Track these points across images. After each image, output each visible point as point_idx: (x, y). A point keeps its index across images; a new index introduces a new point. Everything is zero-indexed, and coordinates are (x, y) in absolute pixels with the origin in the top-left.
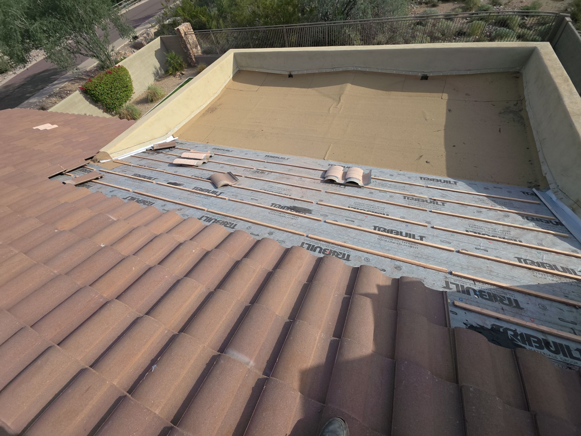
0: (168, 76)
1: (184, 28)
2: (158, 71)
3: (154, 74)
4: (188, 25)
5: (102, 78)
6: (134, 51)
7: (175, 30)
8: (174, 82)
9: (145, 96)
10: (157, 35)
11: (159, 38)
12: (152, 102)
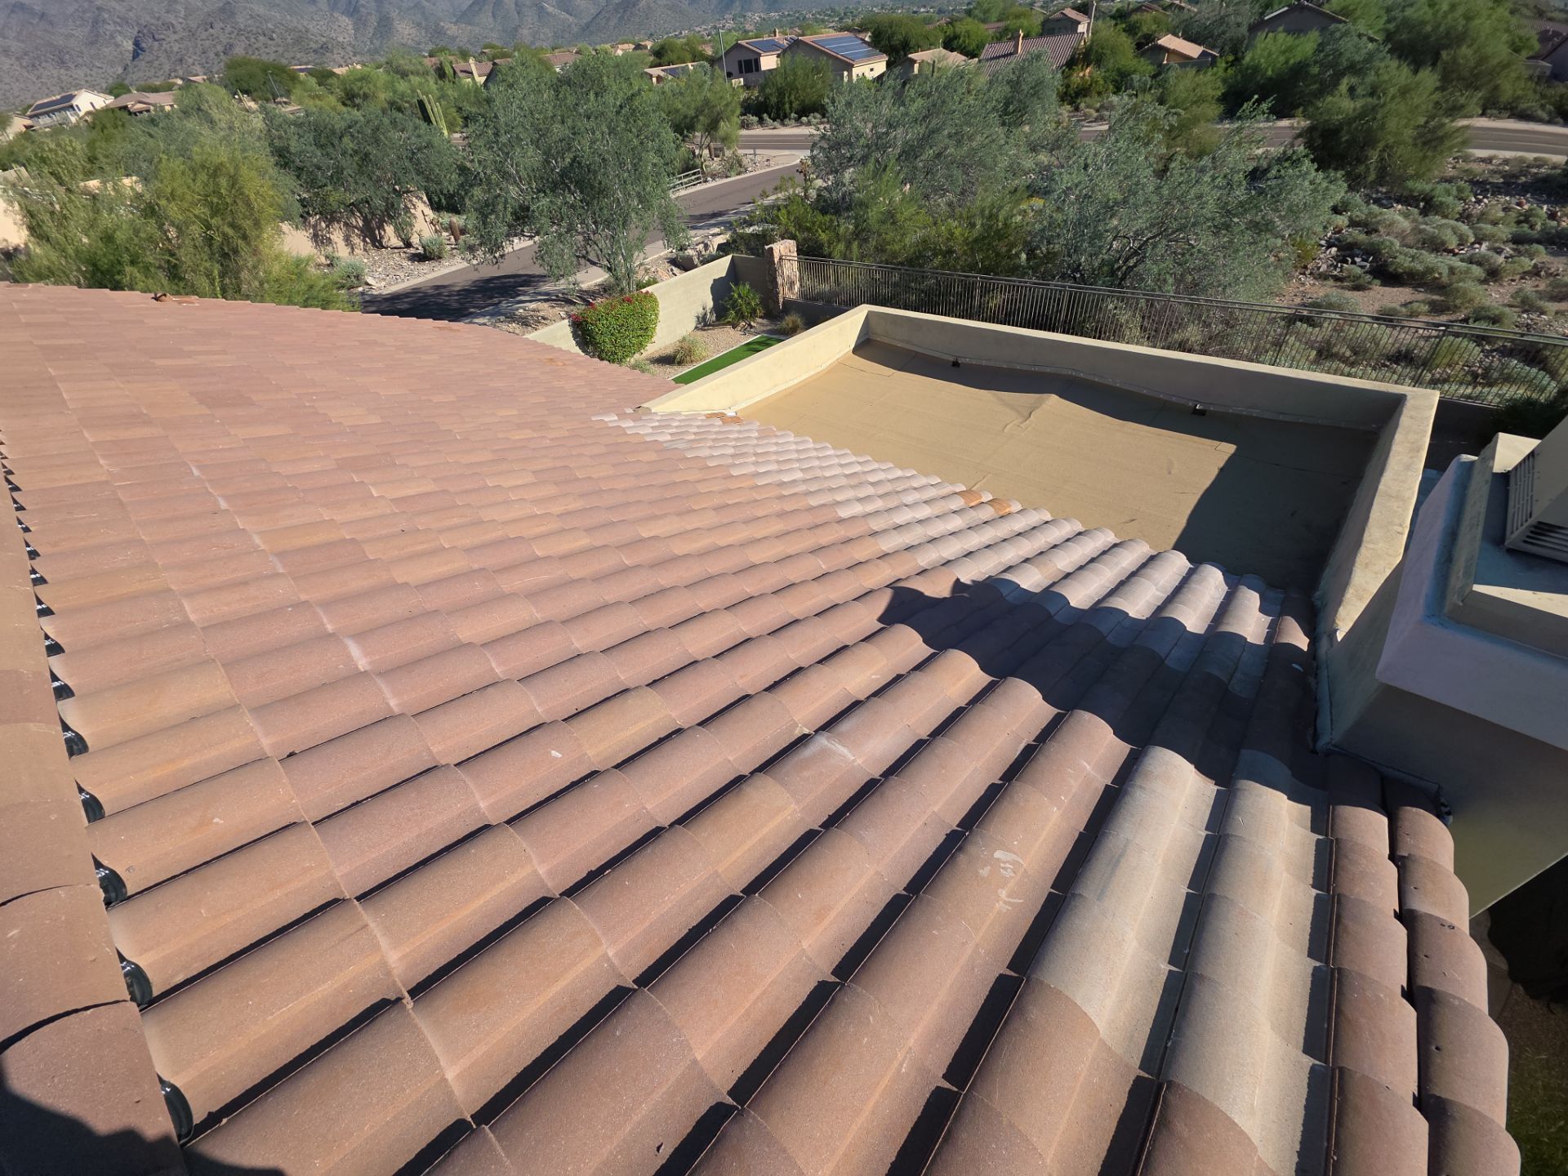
0: (723, 324)
1: (784, 249)
2: (706, 314)
3: (698, 318)
4: (791, 244)
5: (613, 307)
6: (672, 270)
7: (763, 249)
8: (731, 338)
9: (670, 351)
10: (723, 249)
11: (729, 257)
12: (680, 363)
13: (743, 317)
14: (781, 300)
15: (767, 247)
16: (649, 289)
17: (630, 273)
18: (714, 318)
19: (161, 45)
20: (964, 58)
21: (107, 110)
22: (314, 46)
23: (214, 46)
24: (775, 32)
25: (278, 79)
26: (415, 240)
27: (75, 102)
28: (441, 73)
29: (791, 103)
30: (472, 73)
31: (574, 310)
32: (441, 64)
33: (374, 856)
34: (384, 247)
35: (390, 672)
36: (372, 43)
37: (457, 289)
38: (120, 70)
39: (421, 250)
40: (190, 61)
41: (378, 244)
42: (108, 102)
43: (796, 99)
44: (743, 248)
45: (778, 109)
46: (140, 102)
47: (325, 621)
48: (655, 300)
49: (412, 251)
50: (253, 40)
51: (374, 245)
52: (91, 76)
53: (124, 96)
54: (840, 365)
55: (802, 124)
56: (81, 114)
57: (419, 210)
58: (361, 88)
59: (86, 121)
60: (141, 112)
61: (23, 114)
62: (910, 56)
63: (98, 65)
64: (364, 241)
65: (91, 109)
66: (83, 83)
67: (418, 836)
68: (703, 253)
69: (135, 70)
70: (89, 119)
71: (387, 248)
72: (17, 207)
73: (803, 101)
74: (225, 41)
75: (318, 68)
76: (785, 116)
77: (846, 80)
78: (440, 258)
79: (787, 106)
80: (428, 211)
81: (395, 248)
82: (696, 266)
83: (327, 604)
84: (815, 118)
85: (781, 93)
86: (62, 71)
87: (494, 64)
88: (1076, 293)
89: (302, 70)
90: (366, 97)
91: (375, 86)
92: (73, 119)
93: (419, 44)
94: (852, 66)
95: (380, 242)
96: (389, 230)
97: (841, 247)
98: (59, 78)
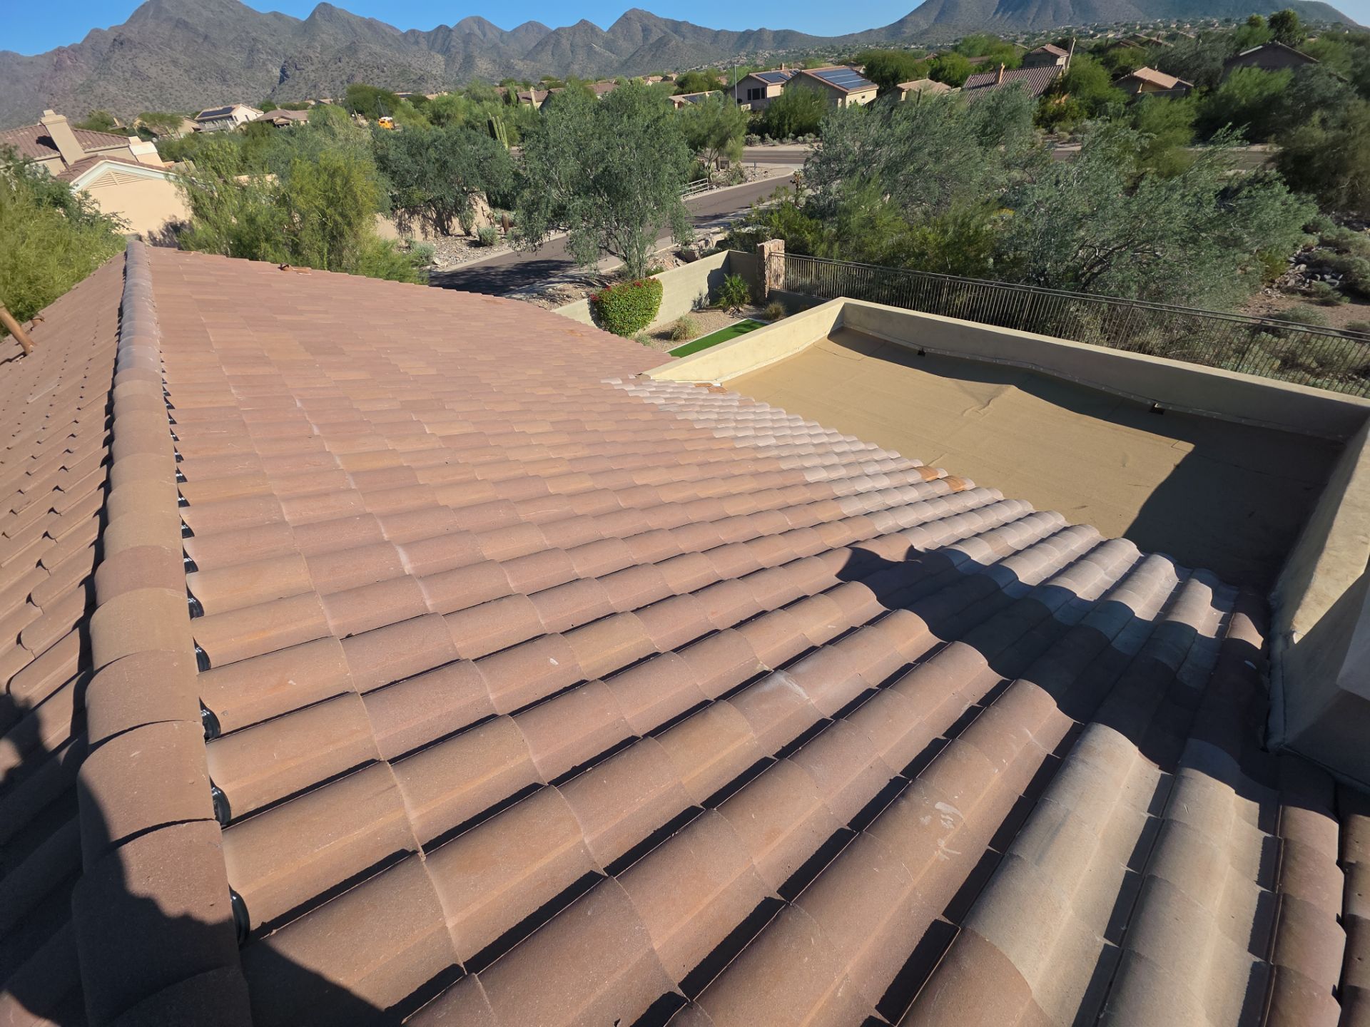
0: (715, 309)
1: (773, 247)
2: (701, 299)
3: (695, 302)
4: (780, 243)
5: (626, 290)
6: (676, 261)
7: (756, 246)
8: (721, 320)
9: (668, 329)
10: (721, 245)
11: (726, 252)
12: (676, 339)
13: (733, 303)
14: (767, 290)
15: (759, 245)
16: (656, 276)
17: (641, 262)
18: (708, 303)
19: (301, 73)
20: (948, 87)
21: (257, 122)
22: (413, 77)
23: (341, 76)
24: (781, 66)
25: (385, 102)
26: (474, 230)
27: (233, 114)
28: (507, 99)
29: (790, 125)
30: (531, 99)
31: (593, 291)
32: (508, 92)
33: (404, 728)
34: (449, 235)
35: (430, 577)
36: (457, 75)
37: (502, 270)
38: (269, 92)
39: (478, 239)
40: (322, 87)
41: (446, 232)
42: (259, 116)
43: (794, 121)
44: (738, 245)
45: (779, 129)
46: (283, 117)
47: (383, 530)
48: (660, 286)
49: (471, 238)
50: (369, 72)
51: (442, 233)
52: (247, 94)
53: (271, 112)
54: (815, 348)
55: (798, 142)
56: (238, 123)
57: (480, 206)
58: (446, 110)
59: (242, 129)
60: (283, 125)
61: (192, 118)
62: (899, 85)
63: (254, 86)
64: (436, 229)
65: (245, 120)
66: (240, 99)
67: (440, 716)
68: (704, 248)
69: (281, 92)
70: (244, 127)
71: (451, 235)
72: (185, 192)
73: (801, 123)
74: (349, 73)
75: (415, 94)
76: (784, 136)
77: (839, 105)
78: (491, 245)
79: (786, 127)
80: (486, 207)
81: (458, 236)
82: (697, 259)
83: (386, 517)
84: (810, 137)
85: (782, 116)
86: (224, 87)
87: (550, 92)
88: (1039, 295)
89: (403, 96)
90: (448, 117)
91: (457, 109)
92: (232, 127)
93: (493, 76)
94: (847, 94)
95: (447, 231)
96: (455, 221)
97: (824, 247)
98: (222, 93)
